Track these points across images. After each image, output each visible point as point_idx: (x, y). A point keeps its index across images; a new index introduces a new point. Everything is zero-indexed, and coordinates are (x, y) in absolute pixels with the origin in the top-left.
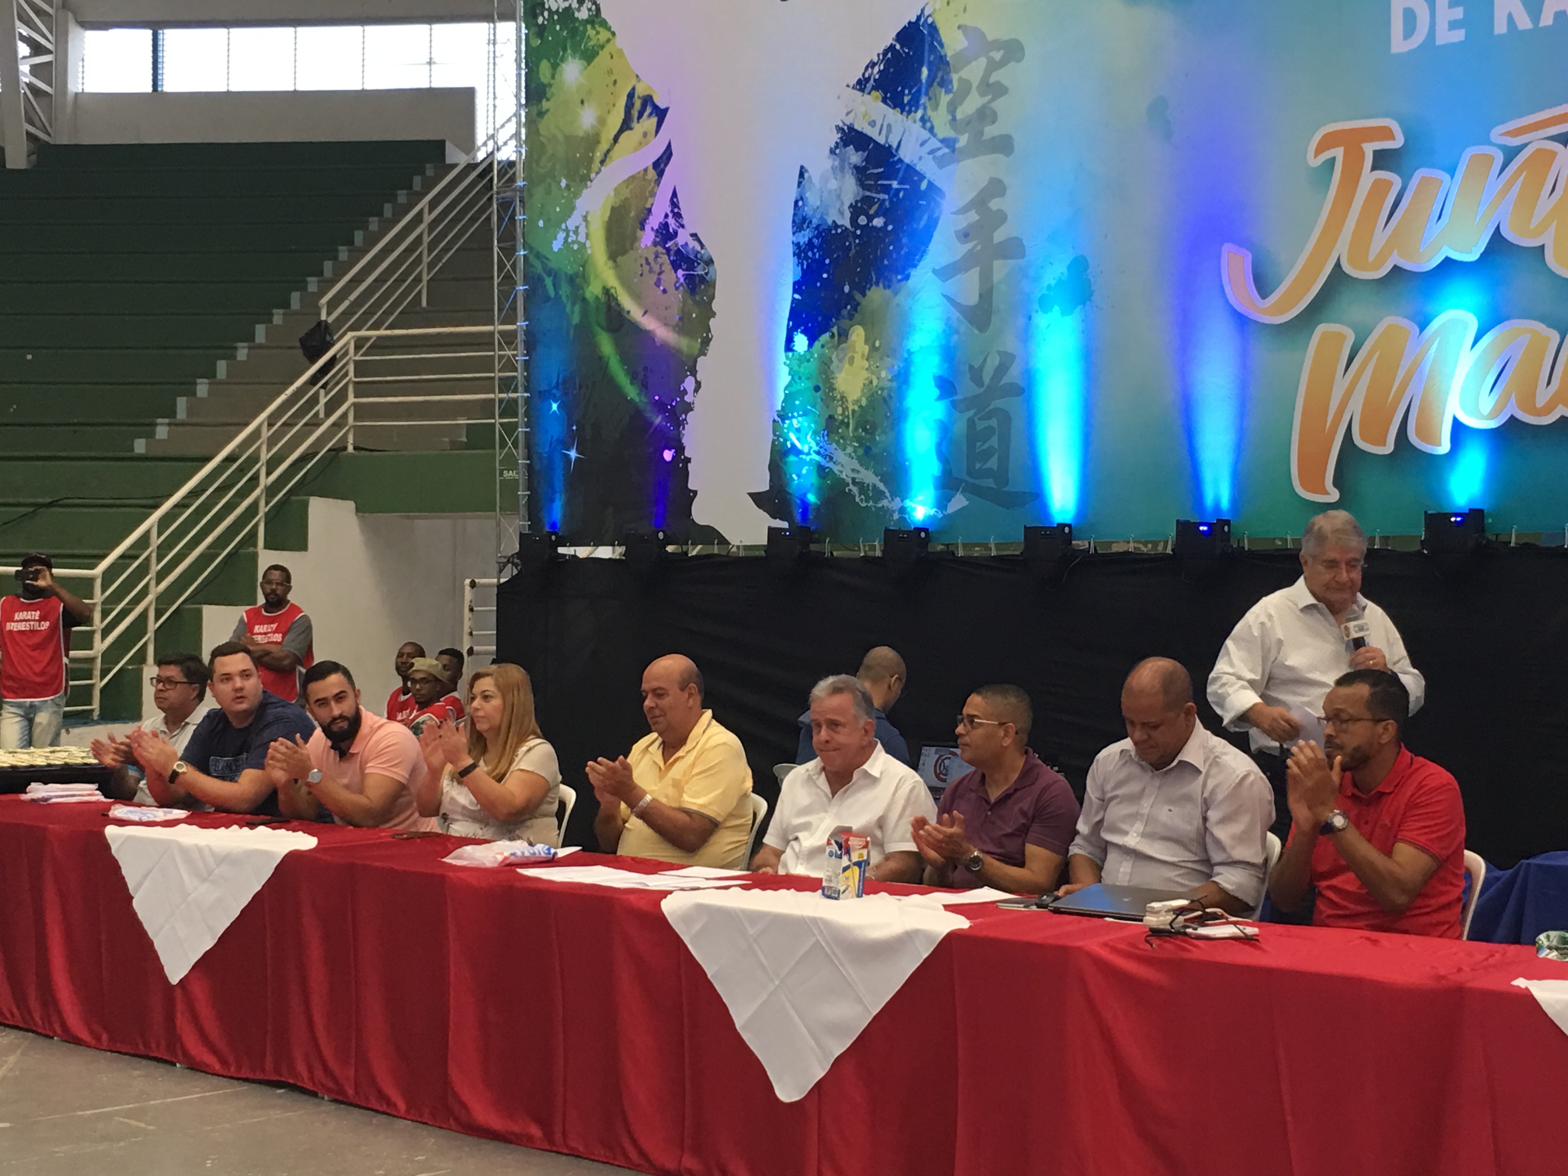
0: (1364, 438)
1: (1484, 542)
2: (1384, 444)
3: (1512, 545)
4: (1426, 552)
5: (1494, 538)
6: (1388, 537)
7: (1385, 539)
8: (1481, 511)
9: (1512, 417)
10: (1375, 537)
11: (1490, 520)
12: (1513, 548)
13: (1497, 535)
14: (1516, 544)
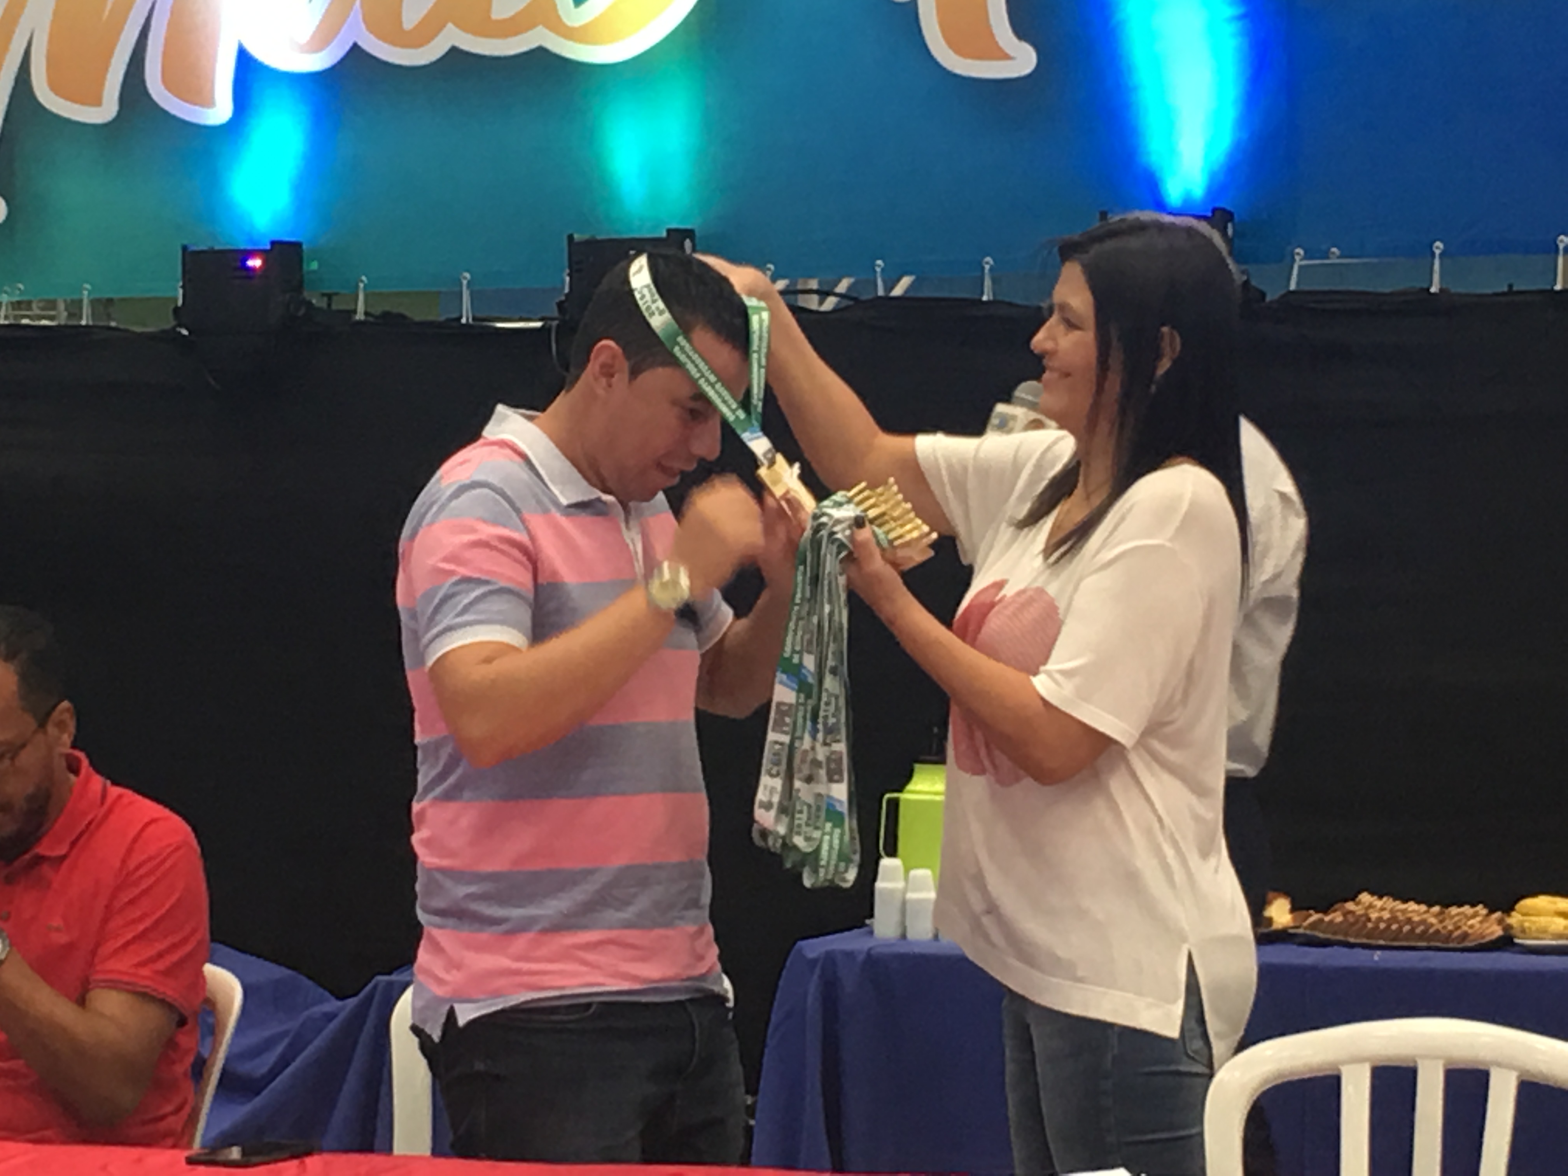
0: (55, 87)
1: (302, 312)
2: (97, 101)
3: (360, 316)
4: (185, 332)
5: (322, 303)
6: (110, 301)
7: (104, 305)
8: (297, 245)
9: (355, 47)
10: (81, 301)
11: (314, 265)
12: (360, 323)
13: (329, 296)
14: (366, 314)
